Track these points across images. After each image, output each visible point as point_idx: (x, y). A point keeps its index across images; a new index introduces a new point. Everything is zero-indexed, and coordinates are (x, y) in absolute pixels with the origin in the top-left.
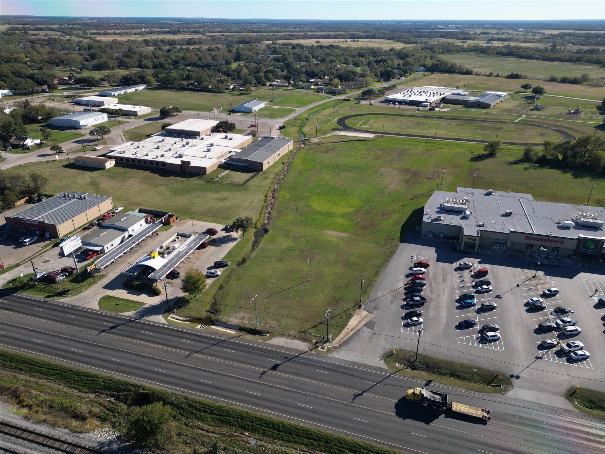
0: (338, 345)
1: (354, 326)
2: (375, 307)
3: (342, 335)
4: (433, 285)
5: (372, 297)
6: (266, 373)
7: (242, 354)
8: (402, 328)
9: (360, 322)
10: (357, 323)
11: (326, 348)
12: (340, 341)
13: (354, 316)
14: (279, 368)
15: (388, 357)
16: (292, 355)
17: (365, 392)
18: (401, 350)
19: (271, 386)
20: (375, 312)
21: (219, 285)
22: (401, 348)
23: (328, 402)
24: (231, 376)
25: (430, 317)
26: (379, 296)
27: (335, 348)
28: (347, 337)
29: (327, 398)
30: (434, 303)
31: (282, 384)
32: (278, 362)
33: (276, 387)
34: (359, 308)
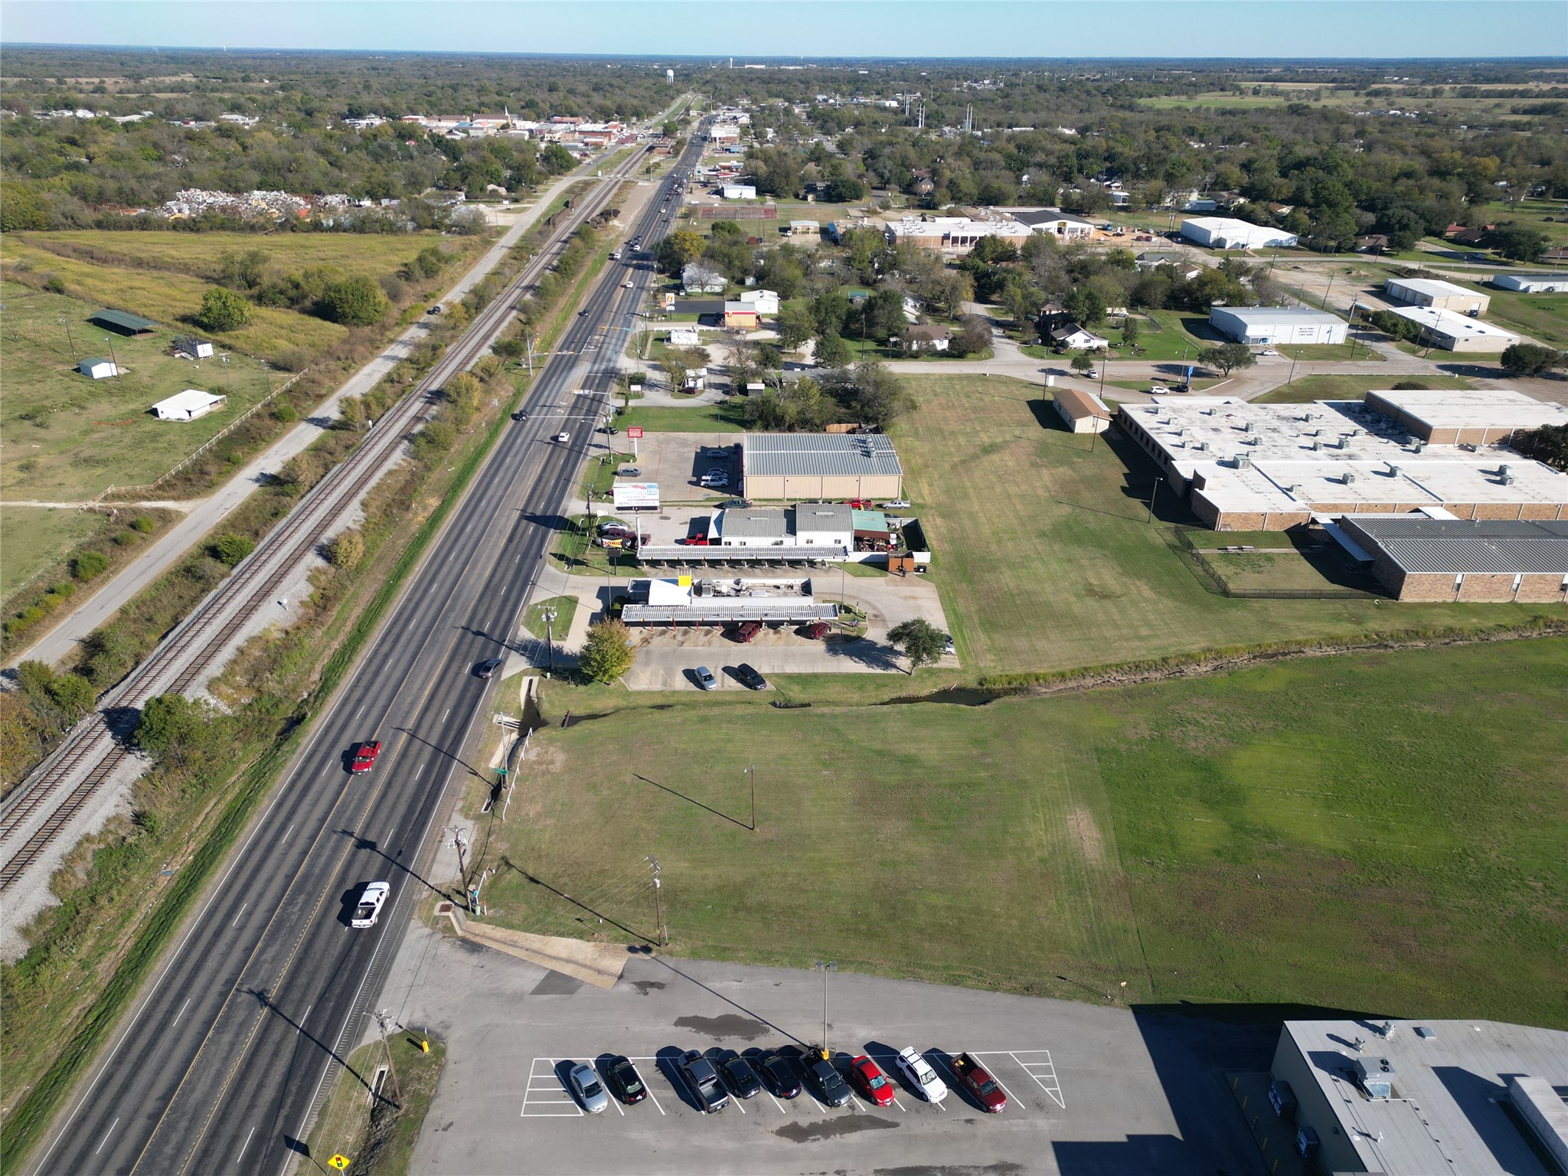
0: (460, 933)
1: (548, 951)
2: (652, 985)
3: (500, 933)
4: (854, 1138)
5: (705, 968)
6: (346, 837)
7: (410, 789)
8: (553, 1062)
9: (568, 961)
10: (563, 956)
11: (450, 914)
12: (477, 935)
13: (592, 944)
14: (364, 853)
15: (409, 1040)
16: (411, 859)
17: (275, 1009)
18: (442, 1067)
19: (305, 853)
20: (626, 987)
21: (672, 700)
22: (450, 1066)
23: (247, 948)
24: (339, 794)
25: (634, 1135)
26: (715, 985)
27: (449, 929)
28: (495, 946)
29: (260, 944)
30: (729, 1145)
31: (311, 866)
32: (384, 845)
33: (303, 860)
34: (632, 949)
